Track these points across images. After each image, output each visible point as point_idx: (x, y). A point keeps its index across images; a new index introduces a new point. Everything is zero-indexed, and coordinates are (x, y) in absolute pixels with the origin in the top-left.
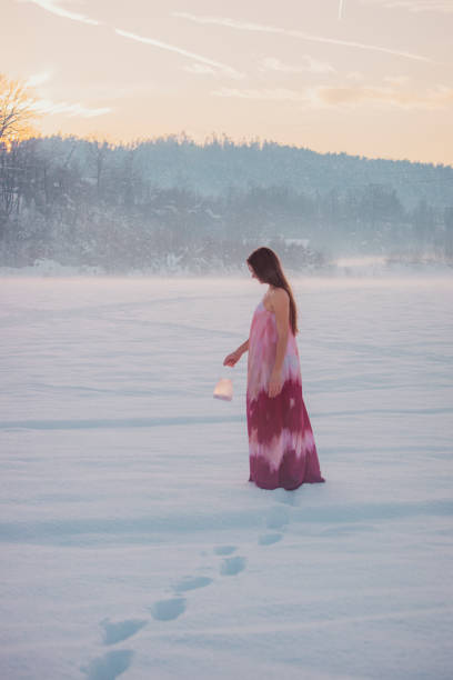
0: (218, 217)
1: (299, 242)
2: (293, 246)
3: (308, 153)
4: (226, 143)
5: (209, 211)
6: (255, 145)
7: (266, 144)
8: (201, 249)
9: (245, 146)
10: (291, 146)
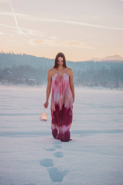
0: (11, 73)
1: (33, 80)
2: (31, 81)
3: (34, 57)
4: (13, 54)
5: (9, 71)
6: (20, 54)
7: (23, 54)
8: (7, 81)
9: (18, 55)
10: (30, 55)
